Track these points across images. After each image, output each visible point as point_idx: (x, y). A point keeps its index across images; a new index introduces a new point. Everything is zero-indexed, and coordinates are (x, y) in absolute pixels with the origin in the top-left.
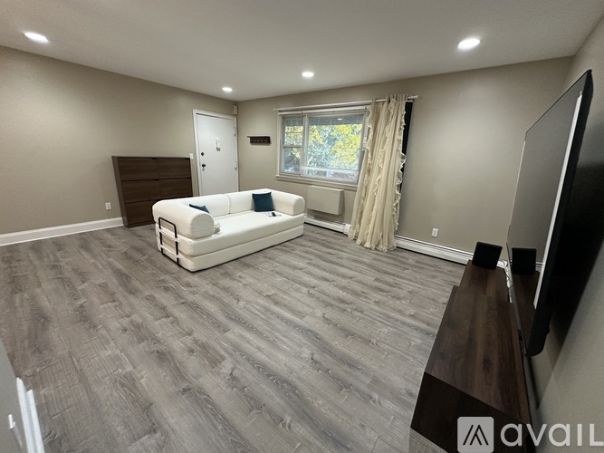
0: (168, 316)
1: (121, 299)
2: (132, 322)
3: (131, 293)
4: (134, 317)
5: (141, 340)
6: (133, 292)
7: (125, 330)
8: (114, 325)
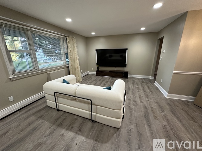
0: (140, 96)
1: (149, 106)
2: (148, 99)
3: (146, 107)
4: (147, 100)
5: (147, 95)
6: (145, 107)
7: (150, 98)
8: (152, 100)
